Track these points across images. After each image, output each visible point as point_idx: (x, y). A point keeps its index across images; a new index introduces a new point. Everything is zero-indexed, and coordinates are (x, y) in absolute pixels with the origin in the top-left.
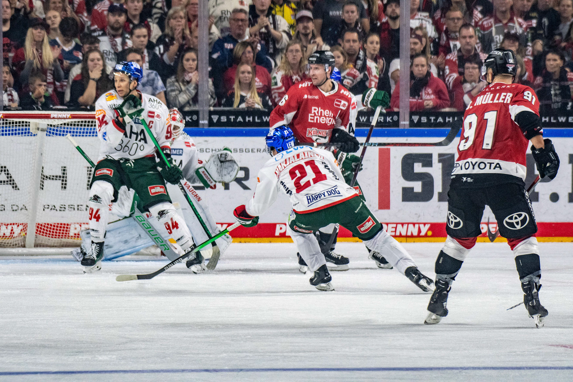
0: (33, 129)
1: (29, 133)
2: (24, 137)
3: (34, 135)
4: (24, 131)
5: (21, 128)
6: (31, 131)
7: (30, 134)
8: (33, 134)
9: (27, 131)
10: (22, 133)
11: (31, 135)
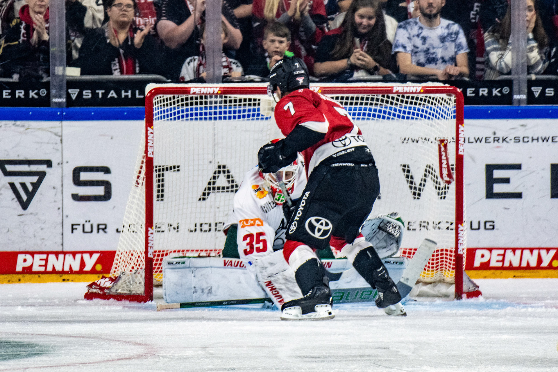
0: (265, 110)
1: (258, 115)
2: (251, 122)
3: (267, 118)
4: (251, 113)
5: (247, 108)
6: (261, 112)
7: (260, 117)
8: (265, 117)
9: (256, 112)
10: (249, 116)
11: (262, 119)
